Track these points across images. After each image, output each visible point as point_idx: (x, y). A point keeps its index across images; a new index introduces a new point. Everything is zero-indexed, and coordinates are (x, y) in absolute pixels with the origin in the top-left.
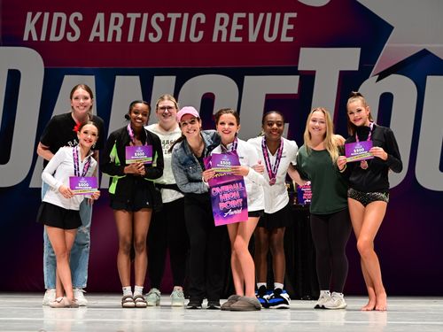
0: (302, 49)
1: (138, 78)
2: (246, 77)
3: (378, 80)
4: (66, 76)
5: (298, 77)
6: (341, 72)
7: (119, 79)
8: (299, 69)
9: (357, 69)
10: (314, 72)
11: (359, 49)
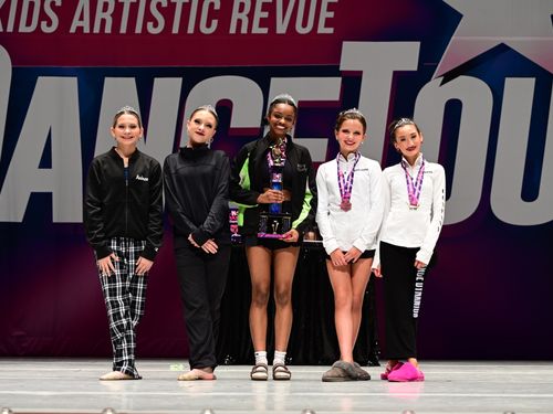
0: (345, 43)
1: (133, 79)
2: (273, 80)
3: (442, 84)
4: (40, 78)
5: (340, 79)
6: (396, 74)
7: (108, 81)
8: (341, 68)
9: (415, 69)
10: (361, 72)
11: (418, 44)
